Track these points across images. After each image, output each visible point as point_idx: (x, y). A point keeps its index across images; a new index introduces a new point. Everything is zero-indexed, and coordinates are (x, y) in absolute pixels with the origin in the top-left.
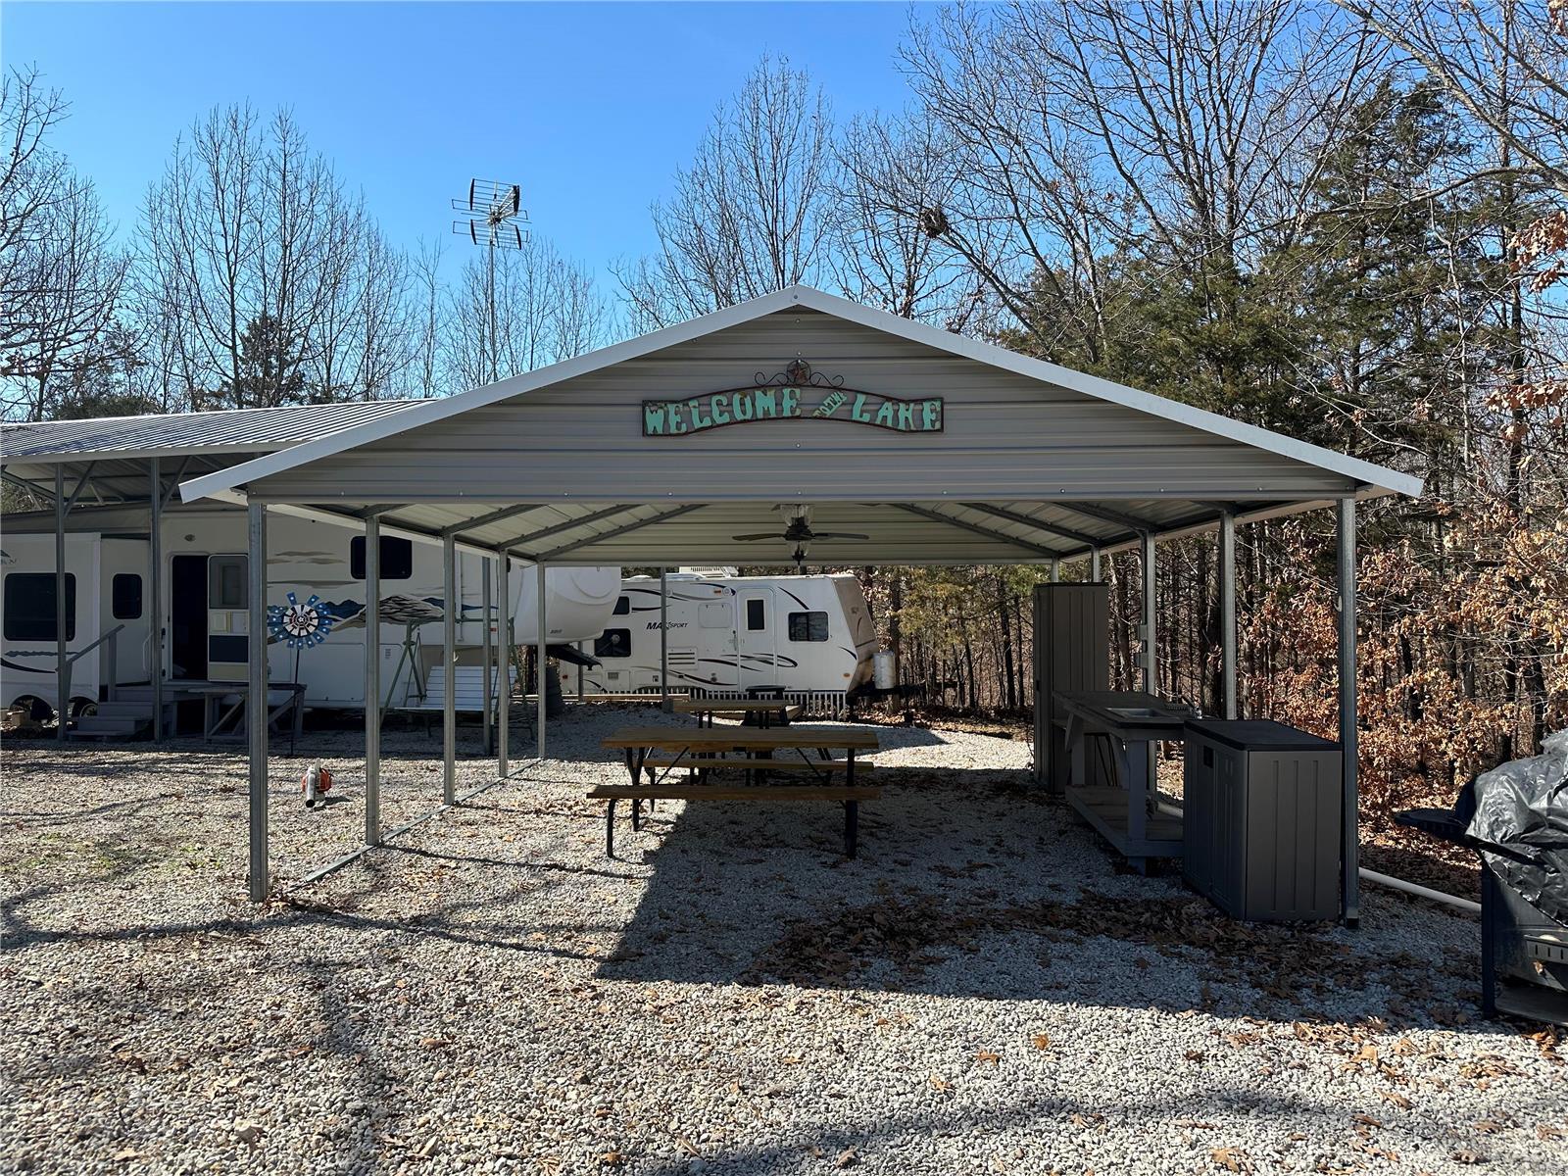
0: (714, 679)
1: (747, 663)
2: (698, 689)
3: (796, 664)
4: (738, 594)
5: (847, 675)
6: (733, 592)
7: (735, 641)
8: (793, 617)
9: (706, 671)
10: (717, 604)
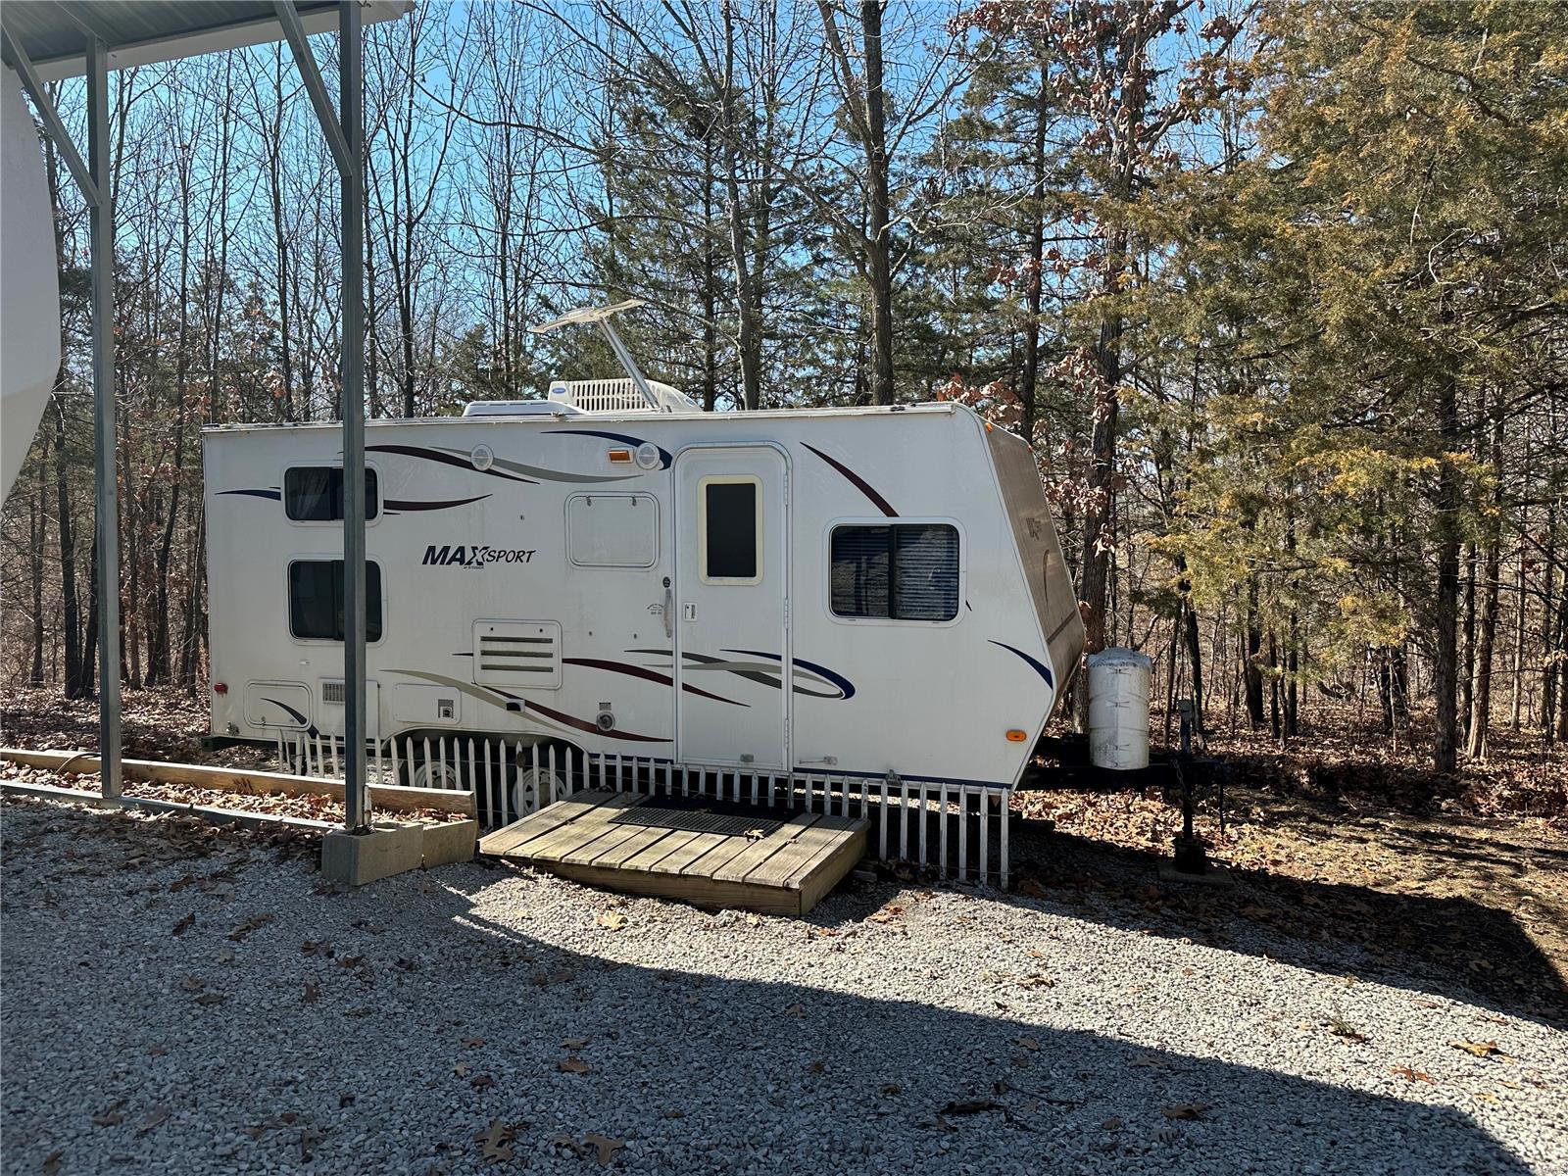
0: (606, 720)
1: (703, 679)
2: (561, 746)
3: (849, 690)
4: (678, 465)
5: (1016, 735)
6: (666, 459)
7: (666, 609)
8: (847, 542)
9: (584, 693)
10: (615, 495)
